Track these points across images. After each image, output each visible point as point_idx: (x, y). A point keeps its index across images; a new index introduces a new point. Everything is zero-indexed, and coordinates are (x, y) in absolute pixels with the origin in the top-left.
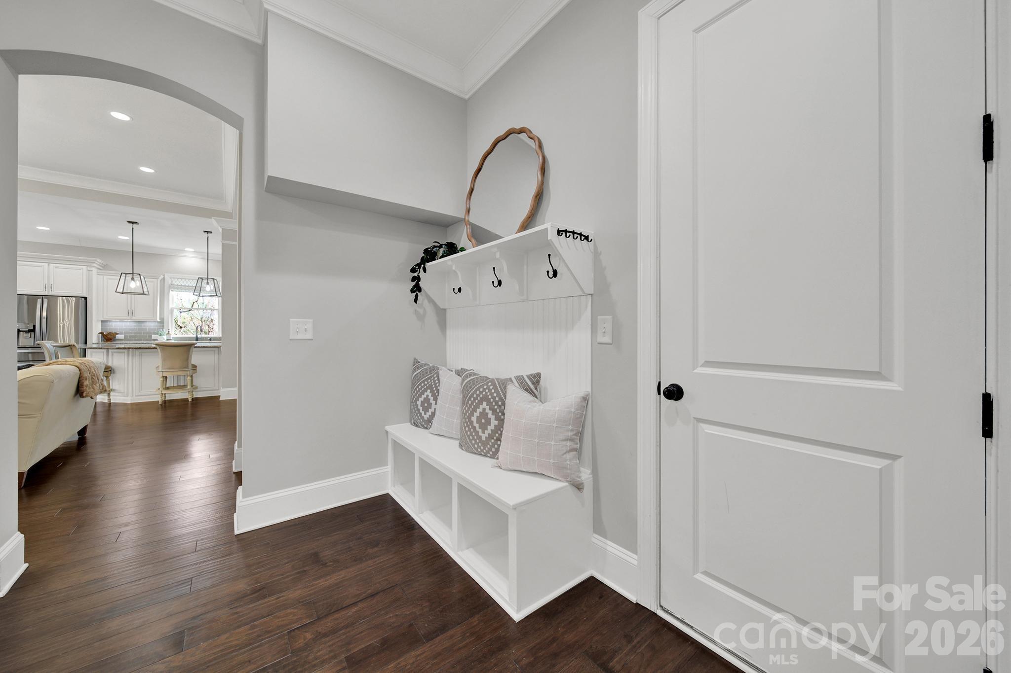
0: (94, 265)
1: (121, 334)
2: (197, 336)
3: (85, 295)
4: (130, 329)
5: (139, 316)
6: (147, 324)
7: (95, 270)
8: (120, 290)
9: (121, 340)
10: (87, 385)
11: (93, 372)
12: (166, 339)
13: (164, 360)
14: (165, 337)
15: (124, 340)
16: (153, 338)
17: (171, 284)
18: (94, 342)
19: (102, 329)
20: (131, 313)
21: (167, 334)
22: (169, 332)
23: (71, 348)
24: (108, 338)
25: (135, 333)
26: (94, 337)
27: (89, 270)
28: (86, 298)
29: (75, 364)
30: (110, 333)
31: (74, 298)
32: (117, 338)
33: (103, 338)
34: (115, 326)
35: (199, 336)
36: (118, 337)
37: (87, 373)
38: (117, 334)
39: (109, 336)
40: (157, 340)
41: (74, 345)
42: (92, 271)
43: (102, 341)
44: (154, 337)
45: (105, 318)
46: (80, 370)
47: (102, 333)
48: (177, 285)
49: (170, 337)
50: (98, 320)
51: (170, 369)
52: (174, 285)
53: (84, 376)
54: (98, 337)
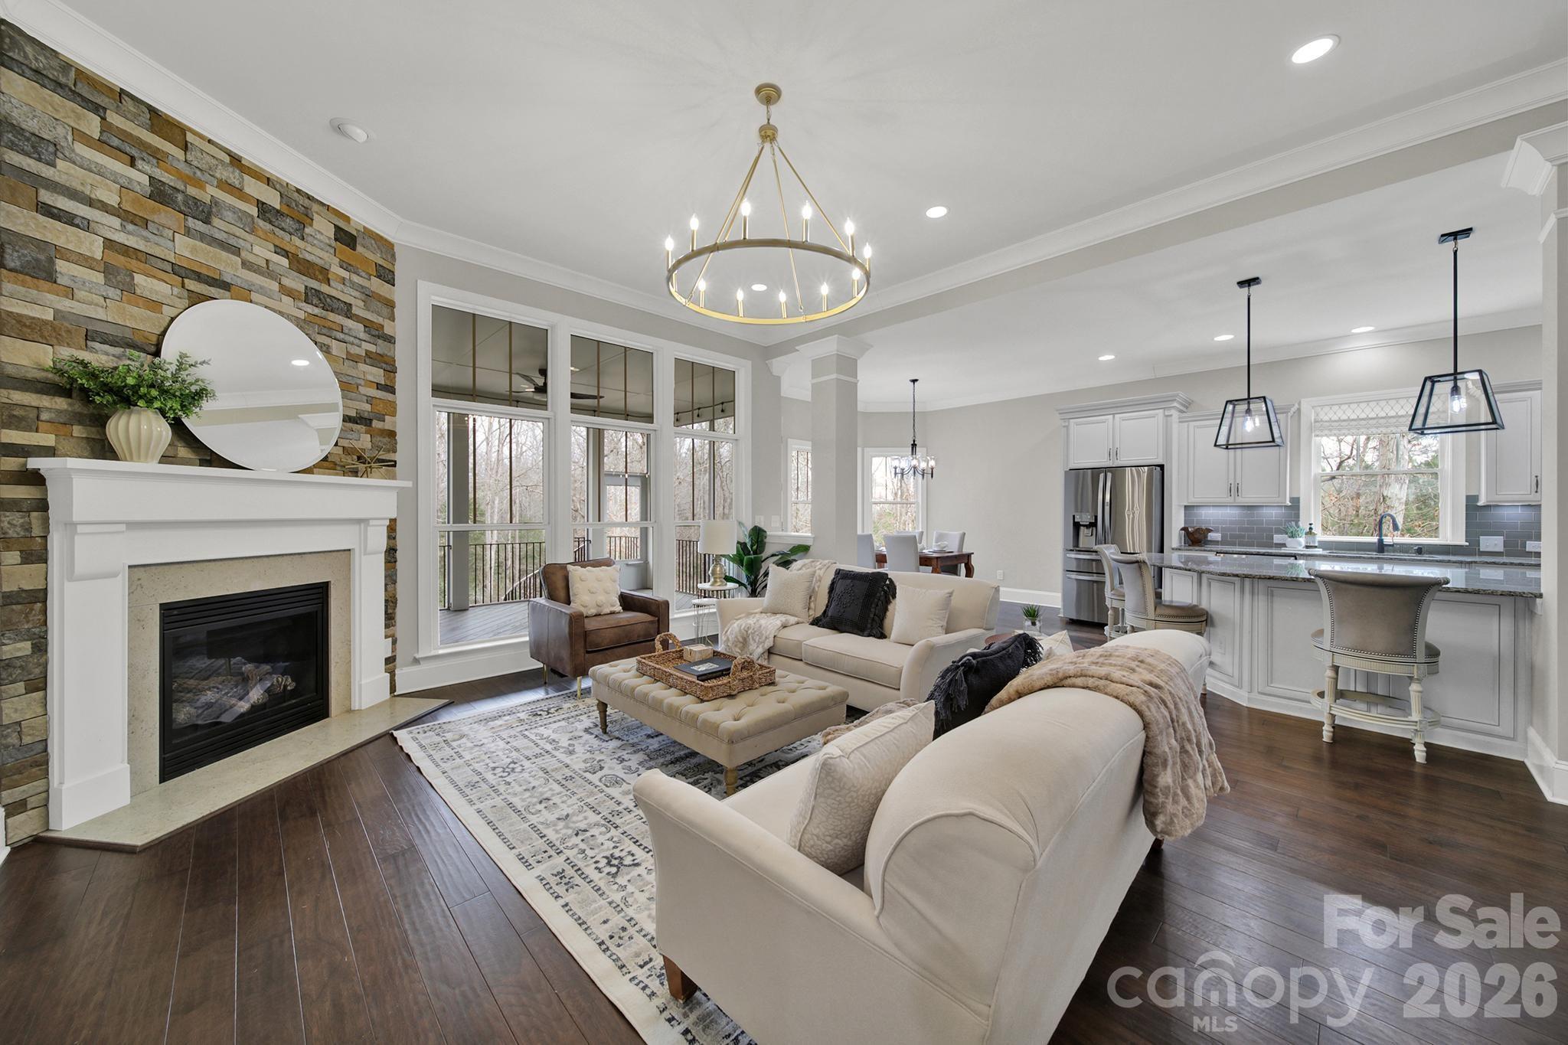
0: (1175, 404)
1: (1217, 531)
2: (1381, 541)
3: (1160, 461)
4: (1232, 522)
5: (1248, 497)
6: (1265, 511)
7: (1175, 414)
8: (1222, 440)
9: (1216, 542)
10: (1168, 788)
11: (1184, 724)
12: (1304, 544)
13: (1338, 619)
14: (1302, 540)
15: (1224, 542)
16: (1275, 541)
17: (1316, 421)
18: (1173, 547)
19: (1185, 523)
20: (1234, 489)
21: (1306, 534)
22: (1311, 529)
23: (1140, 567)
24: (1195, 537)
25: (1240, 529)
26: (1174, 537)
27: (1167, 416)
28: (1162, 467)
29: (1132, 699)
30: (1198, 530)
31: (1146, 468)
32: (1209, 538)
33: (1187, 538)
34: (1208, 516)
35: (1387, 540)
36: (1212, 536)
37: (1168, 735)
38: (1210, 531)
39: (1197, 536)
40: (1284, 545)
41: (1144, 562)
42: (1171, 416)
43: (1185, 543)
44: (1278, 538)
45: (1192, 501)
46: (1146, 727)
47: (1185, 529)
48: (1330, 421)
49: (1314, 542)
50: (1180, 506)
51: (1355, 649)
52: (1322, 421)
53: (1158, 751)
54: (1180, 535)
